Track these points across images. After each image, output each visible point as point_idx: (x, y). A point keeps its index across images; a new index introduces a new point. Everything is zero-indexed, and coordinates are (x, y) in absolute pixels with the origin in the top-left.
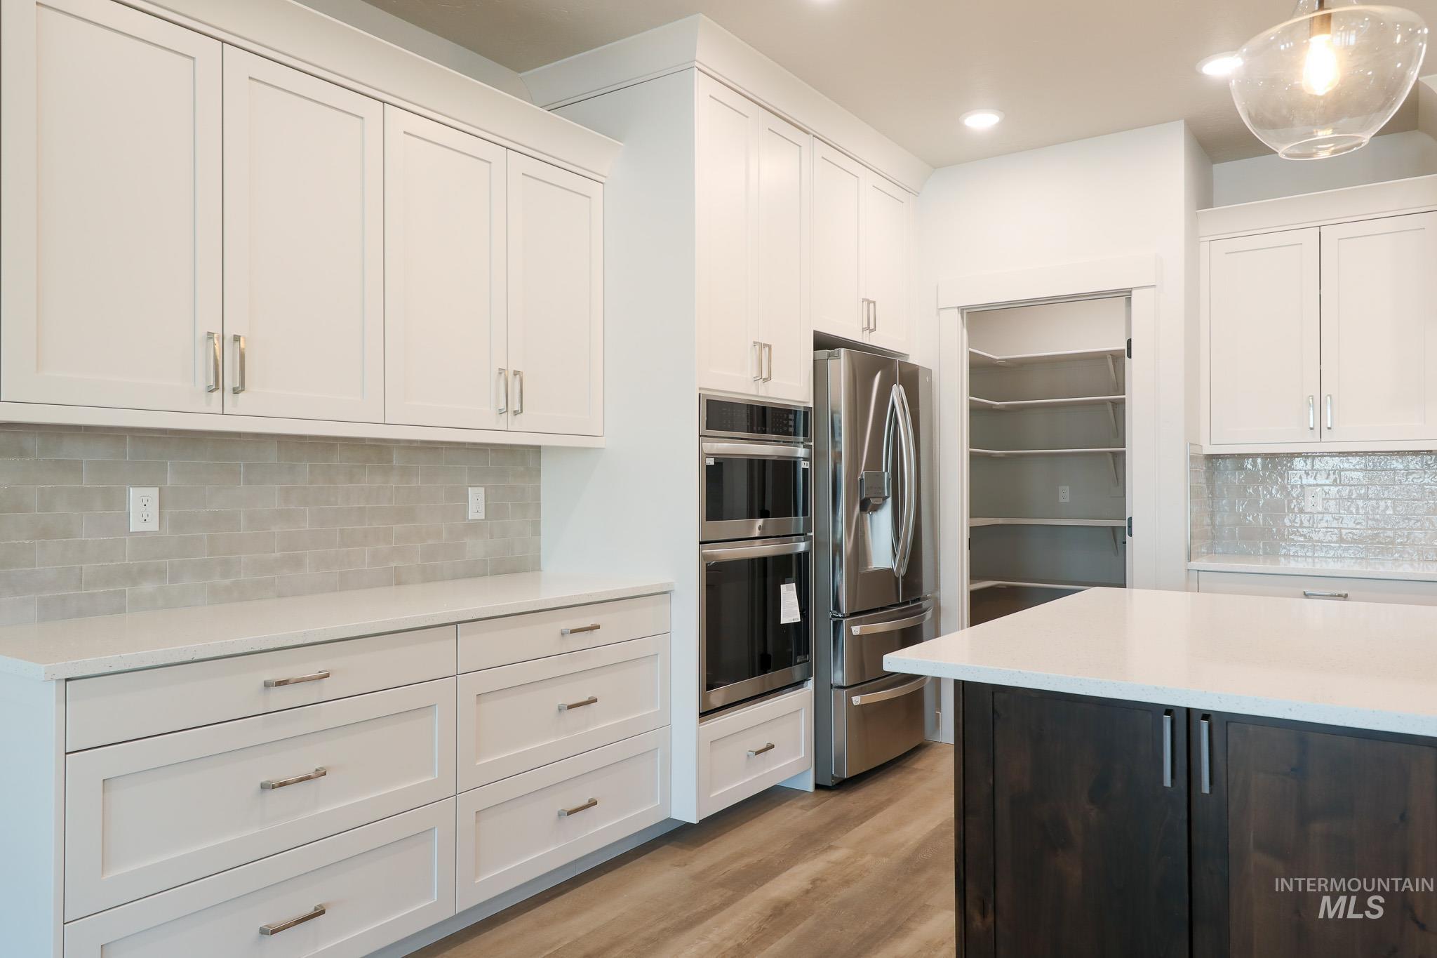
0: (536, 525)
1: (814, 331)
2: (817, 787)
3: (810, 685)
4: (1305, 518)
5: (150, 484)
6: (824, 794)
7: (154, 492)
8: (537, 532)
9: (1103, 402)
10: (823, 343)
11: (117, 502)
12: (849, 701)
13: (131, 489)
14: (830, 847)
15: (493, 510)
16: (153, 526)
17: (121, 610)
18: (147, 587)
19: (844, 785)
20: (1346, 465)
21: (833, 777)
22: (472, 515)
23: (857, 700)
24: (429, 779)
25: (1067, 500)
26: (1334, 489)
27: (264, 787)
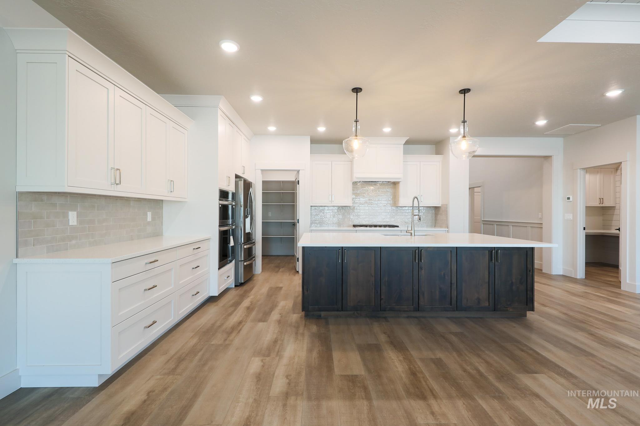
0: (162, 222)
1: (235, 174)
2: (235, 286)
3: (234, 261)
4: (327, 219)
5: (75, 211)
6: (238, 288)
7: (75, 213)
8: (162, 225)
9: (280, 193)
10: (237, 177)
11: (66, 216)
12: (244, 264)
13: (70, 212)
14: (249, 296)
15: (153, 218)
16: (75, 223)
17: (67, 249)
18: (74, 242)
19: (242, 284)
20: (334, 208)
21: (239, 283)
22: (148, 220)
23: (245, 264)
24: (171, 288)
25: (271, 216)
26: (332, 213)
27: (145, 290)
